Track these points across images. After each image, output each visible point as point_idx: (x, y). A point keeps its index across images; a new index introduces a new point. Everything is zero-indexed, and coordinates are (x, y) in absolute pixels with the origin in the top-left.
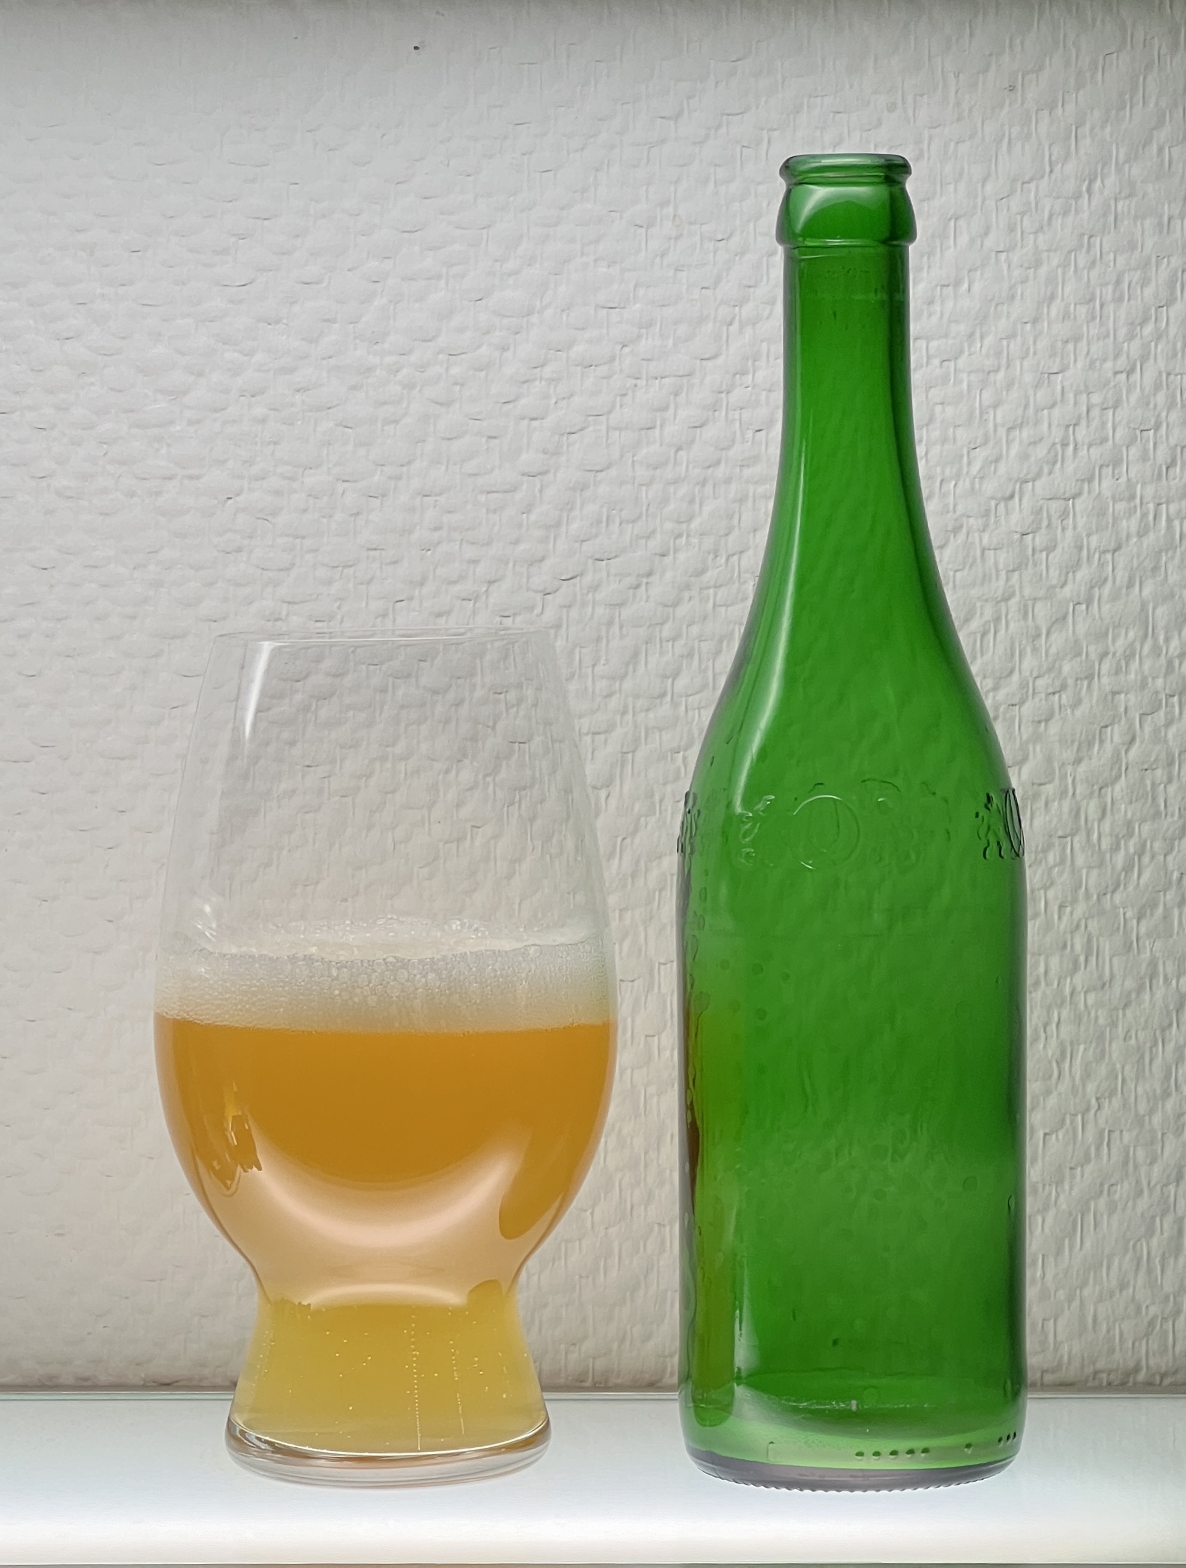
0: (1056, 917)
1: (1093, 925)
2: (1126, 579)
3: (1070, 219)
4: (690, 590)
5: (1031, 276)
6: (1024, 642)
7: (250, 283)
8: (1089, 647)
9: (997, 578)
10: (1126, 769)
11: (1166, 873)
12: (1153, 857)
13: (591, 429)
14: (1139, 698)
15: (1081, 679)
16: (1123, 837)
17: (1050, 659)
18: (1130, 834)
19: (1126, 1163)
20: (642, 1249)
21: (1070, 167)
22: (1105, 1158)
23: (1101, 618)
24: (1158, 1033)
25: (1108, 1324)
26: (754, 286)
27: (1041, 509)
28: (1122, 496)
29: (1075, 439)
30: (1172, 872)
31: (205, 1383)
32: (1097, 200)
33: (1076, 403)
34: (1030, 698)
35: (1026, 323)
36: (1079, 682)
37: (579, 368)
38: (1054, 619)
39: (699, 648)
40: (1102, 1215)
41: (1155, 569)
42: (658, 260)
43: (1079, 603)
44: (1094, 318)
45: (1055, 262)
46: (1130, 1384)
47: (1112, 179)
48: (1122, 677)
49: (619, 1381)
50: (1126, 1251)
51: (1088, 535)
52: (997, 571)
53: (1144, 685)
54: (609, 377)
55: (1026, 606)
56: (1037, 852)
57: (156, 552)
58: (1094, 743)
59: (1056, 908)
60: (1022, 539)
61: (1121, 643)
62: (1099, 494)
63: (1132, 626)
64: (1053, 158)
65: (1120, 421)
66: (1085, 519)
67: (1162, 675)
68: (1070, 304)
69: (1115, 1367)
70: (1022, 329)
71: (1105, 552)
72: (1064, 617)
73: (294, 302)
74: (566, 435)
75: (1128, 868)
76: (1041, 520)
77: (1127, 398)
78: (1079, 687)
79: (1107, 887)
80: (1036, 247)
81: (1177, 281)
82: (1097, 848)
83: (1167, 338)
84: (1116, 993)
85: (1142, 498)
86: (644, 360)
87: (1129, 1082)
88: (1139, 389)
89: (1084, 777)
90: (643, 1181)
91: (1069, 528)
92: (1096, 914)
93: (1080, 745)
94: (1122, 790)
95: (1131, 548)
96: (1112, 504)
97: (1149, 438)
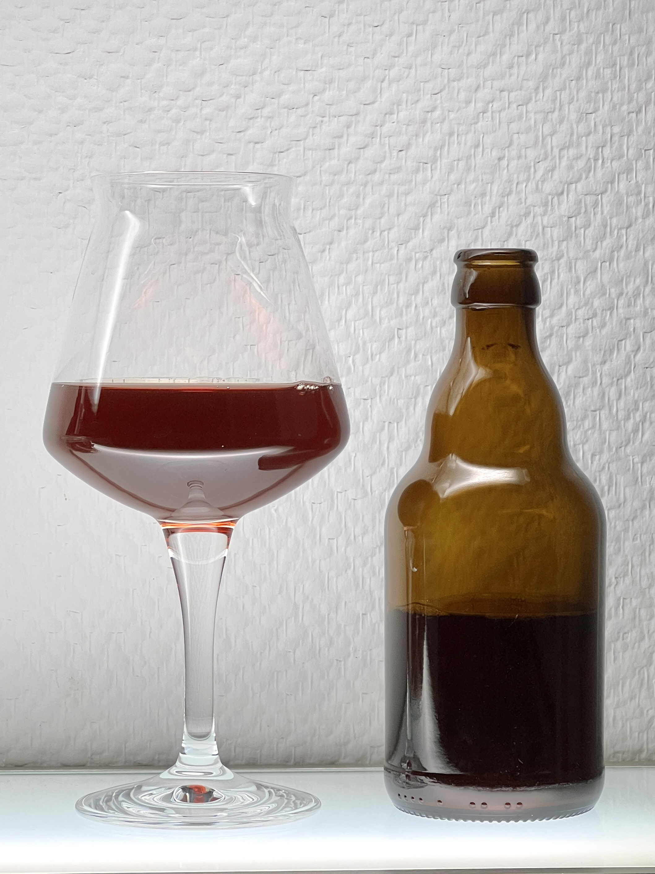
0: (590, 462)
1: (613, 467)
2: (635, 246)
3: (601, 12)
4: (357, 253)
5: (576, 49)
6: (570, 287)
7: (73, 51)
8: (611, 290)
9: (552, 246)
10: (634, 368)
12: (651, 423)
13: (293, 149)
14: (642, 322)
16: (633, 410)
17: (586, 297)
18: (637, 409)
19: (634, 618)
20: (326, 677)
22: (621, 617)
23: (619, 272)
25: (623, 721)
26: (398, 57)
27: (580, 201)
28: (632, 193)
29: (603, 157)
31: (45, 765)
33: (603, 133)
34: (573, 321)
35: (572, 80)
36: (604, 311)
37: (286, 110)
38: (588, 272)
39: (363, 290)
40: (619, 652)
42: (336, 40)
43: (604, 261)
44: (615, 78)
45: (591, 41)
46: (637, 760)
48: (631, 309)
49: (312, 761)
50: (634, 675)
51: (611, 218)
52: (553, 241)
53: (646, 313)
54: (304, 116)
55: (570, 263)
56: (577, 421)
58: (613, 353)
59: (589, 457)
60: (568, 220)
61: (631, 287)
62: (618, 191)
63: (638, 276)
65: (633, 142)
66: (608, 208)
68: (600, 68)
69: (627, 749)
70: (569, 85)
71: (621, 229)
72: (595, 271)
73: (102, 65)
74: (277, 153)
75: (635, 431)
76: (581, 207)
77: (637, 130)
78: (604, 315)
79: (622, 443)
80: (579, 31)
82: (616, 418)
84: (628, 510)
85: (645, 194)
86: (327, 105)
87: (635, 567)
88: (643, 123)
89: (607, 373)
90: (326, 632)
91: (598, 213)
92: (615, 460)
93: (605, 352)
94: (632, 381)
95: (638, 226)
96: (625, 198)
97: (649, 155)
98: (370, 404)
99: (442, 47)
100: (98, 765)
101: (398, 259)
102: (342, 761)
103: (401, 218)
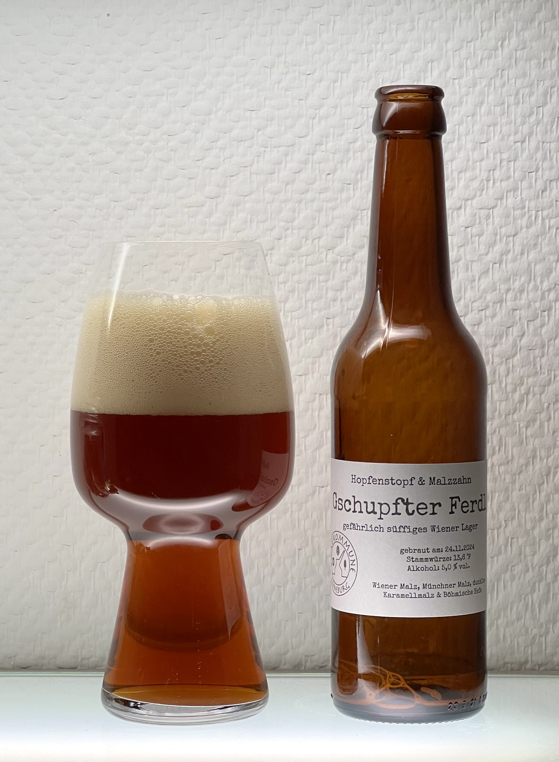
1: (503, 431)
2: (520, 251)
3: (492, 61)
4: (293, 257)
5: (471, 92)
6: (467, 284)
7: (66, 98)
8: (501, 286)
10: (520, 350)
11: (541, 403)
12: (534, 395)
13: (242, 174)
14: (527, 314)
15: (496, 303)
16: (518, 385)
17: (481, 291)
18: (522, 384)
19: (520, 554)
20: (269, 599)
21: (492, 33)
22: (509, 553)
23: (507, 272)
24: (537, 487)
25: (511, 638)
26: (327, 99)
27: (475, 215)
28: (518, 207)
29: (494, 178)
30: (544, 403)
31: (44, 667)
32: (506, 50)
33: (494, 159)
34: (470, 312)
35: (468, 116)
37: (236, 142)
38: (482, 271)
39: (298, 287)
40: (508, 582)
41: (535, 245)
42: (276, 85)
43: (495, 263)
44: (504, 114)
45: (484, 84)
46: (523, 670)
47: (514, 40)
48: (517, 302)
50: (521, 600)
53: (529, 306)
54: (251, 147)
55: (467, 265)
57: (17, 238)
58: (503, 337)
60: (465, 230)
61: (517, 285)
62: (506, 206)
63: (523, 275)
64: (483, 29)
65: (518, 167)
66: (498, 220)
67: (539, 300)
68: (492, 106)
69: (515, 661)
70: (466, 120)
71: (509, 236)
72: (488, 271)
73: (88, 108)
74: (229, 177)
75: (521, 401)
76: (476, 219)
77: (521, 156)
78: (495, 307)
79: (510, 411)
80: (474, 76)
81: (548, 93)
82: (505, 391)
83: (542, 123)
84: (514, 466)
85: (528, 208)
86: (269, 138)
87: (521, 512)
88: (527, 151)
89: (497, 354)
90: (269, 563)
91: (490, 224)
92: (504, 424)
93: (496, 337)
94: (518, 360)
95: (522, 234)
96: (512, 212)
97: (532, 176)
98: (304, 380)
99: (362, 90)
100: (87, 668)
101: (326, 262)
102: (282, 667)
103: (329, 229)
